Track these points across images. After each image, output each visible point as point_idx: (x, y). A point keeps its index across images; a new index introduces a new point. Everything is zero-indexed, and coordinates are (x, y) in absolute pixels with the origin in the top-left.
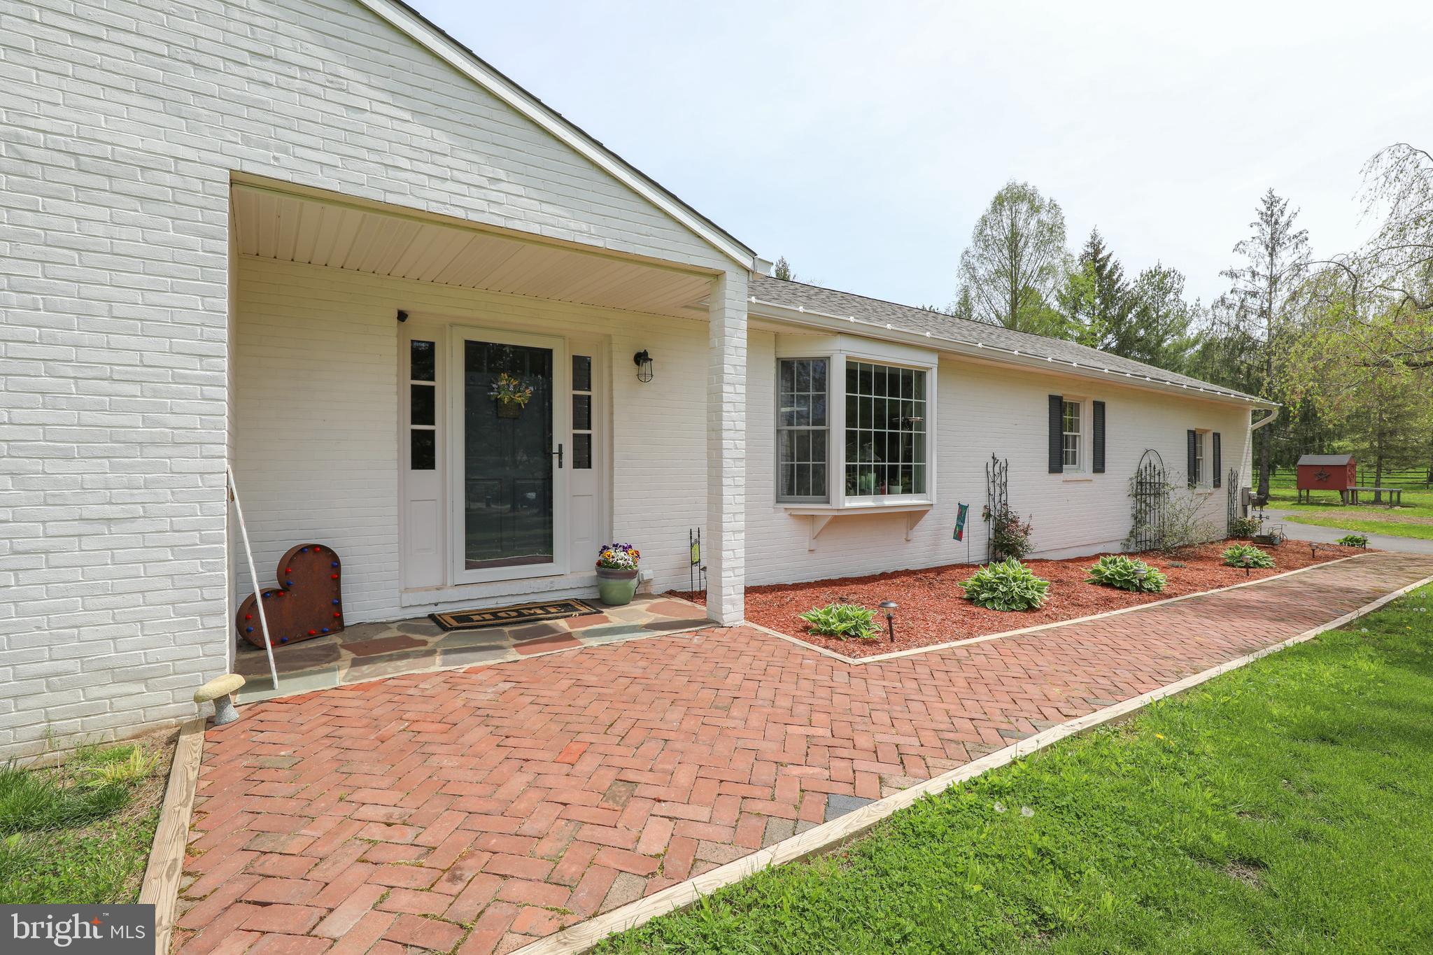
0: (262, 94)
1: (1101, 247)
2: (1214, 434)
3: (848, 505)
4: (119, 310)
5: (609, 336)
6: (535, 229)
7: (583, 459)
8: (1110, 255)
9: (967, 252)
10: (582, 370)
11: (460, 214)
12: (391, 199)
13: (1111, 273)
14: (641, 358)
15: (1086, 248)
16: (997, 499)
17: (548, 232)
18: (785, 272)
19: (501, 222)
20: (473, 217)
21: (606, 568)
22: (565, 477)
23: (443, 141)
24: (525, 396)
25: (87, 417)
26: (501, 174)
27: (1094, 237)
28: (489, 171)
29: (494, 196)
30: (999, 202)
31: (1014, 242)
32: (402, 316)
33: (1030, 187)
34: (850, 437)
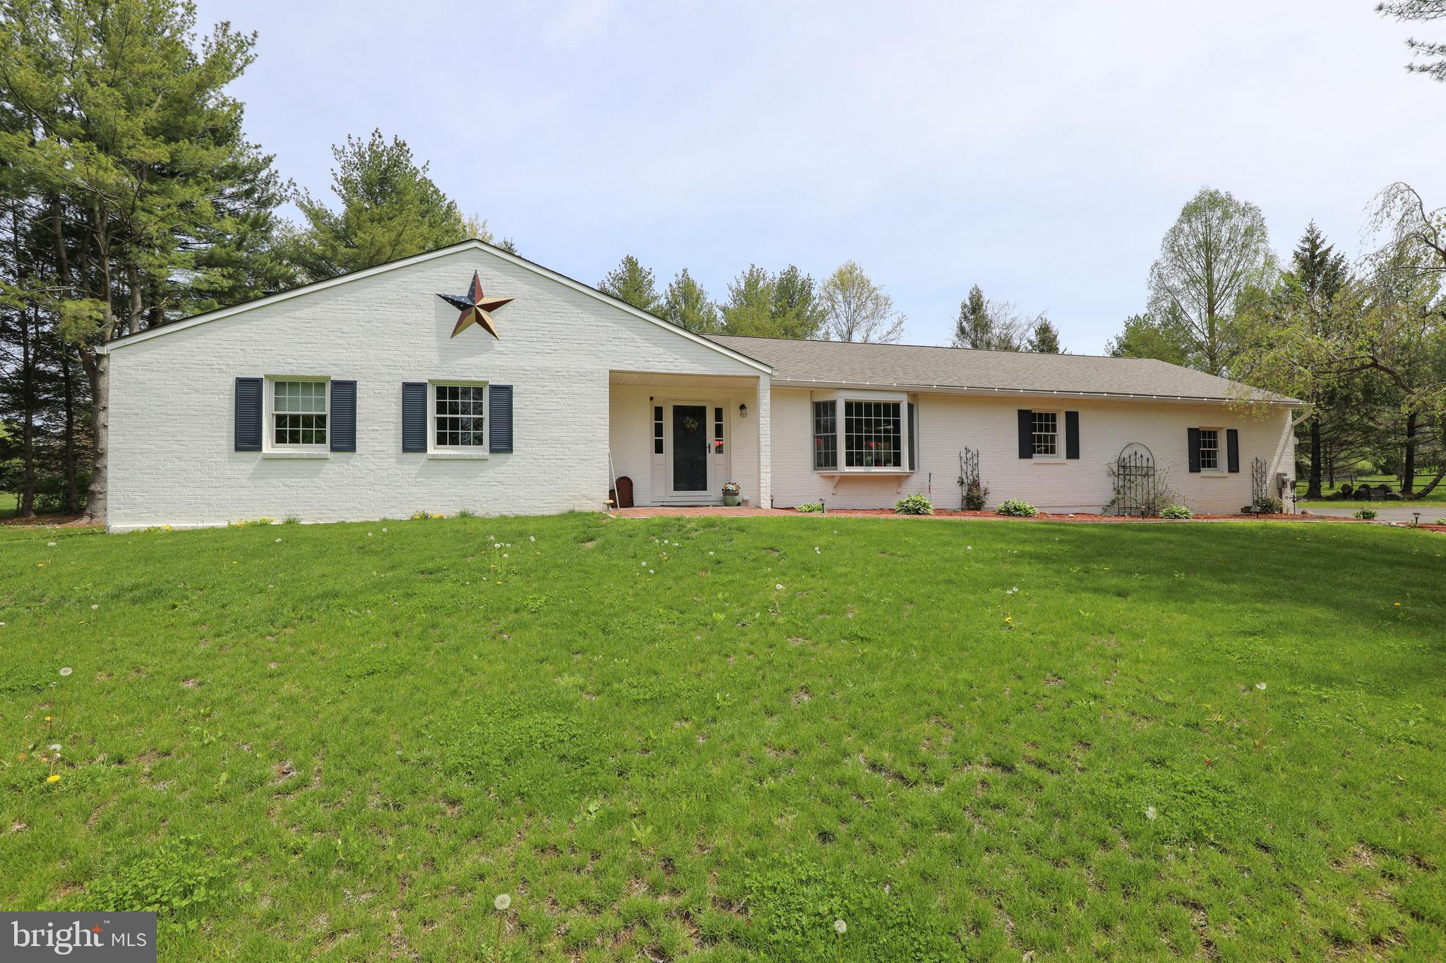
0: (615, 348)
1: (1318, 242)
2: (1228, 431)
3: (846, 470)
4: (588, 408)
5: (729, 399)
6: (689, 372)
7: (719, 449)
8: (1332, 247)
9: (1156, 265)
10: (719, 414)
11: (666, 371)
12: (648, 370)
13: (1335, 267)
14: (742, 407)
15: (1302, 245)
16: (969, 473)
17: (693, 372)
18: (979, 299)
19: (679, 372)
20: (671, 372)
21: (726, 492)
22: (711, 457)
23: (661, 350)
24: (696, 425)
25: (582, 435)
26: (678, 357)
27: (1311, 231)
28: (675, 356)
29: (676, 364)
30: (1190, 212)
31: (1209, 249)
32: (651, 399)
33: (1224, 195)
34: (848, 439)
